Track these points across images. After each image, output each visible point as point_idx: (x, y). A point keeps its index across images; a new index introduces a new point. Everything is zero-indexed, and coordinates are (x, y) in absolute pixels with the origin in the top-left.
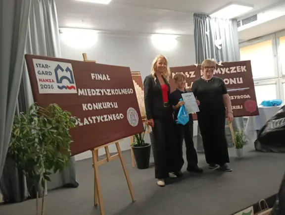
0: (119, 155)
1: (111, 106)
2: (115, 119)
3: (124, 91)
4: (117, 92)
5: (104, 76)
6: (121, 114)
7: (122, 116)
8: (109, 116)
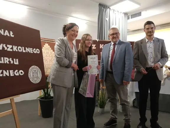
0: (13, 111)
1: (9, 61)
2: (12, 75)
3: (29, 50)
4: (20, 49)
5: (6, 31)
6: (21, 71)
7: (22, 73)
8: (4, 71)
